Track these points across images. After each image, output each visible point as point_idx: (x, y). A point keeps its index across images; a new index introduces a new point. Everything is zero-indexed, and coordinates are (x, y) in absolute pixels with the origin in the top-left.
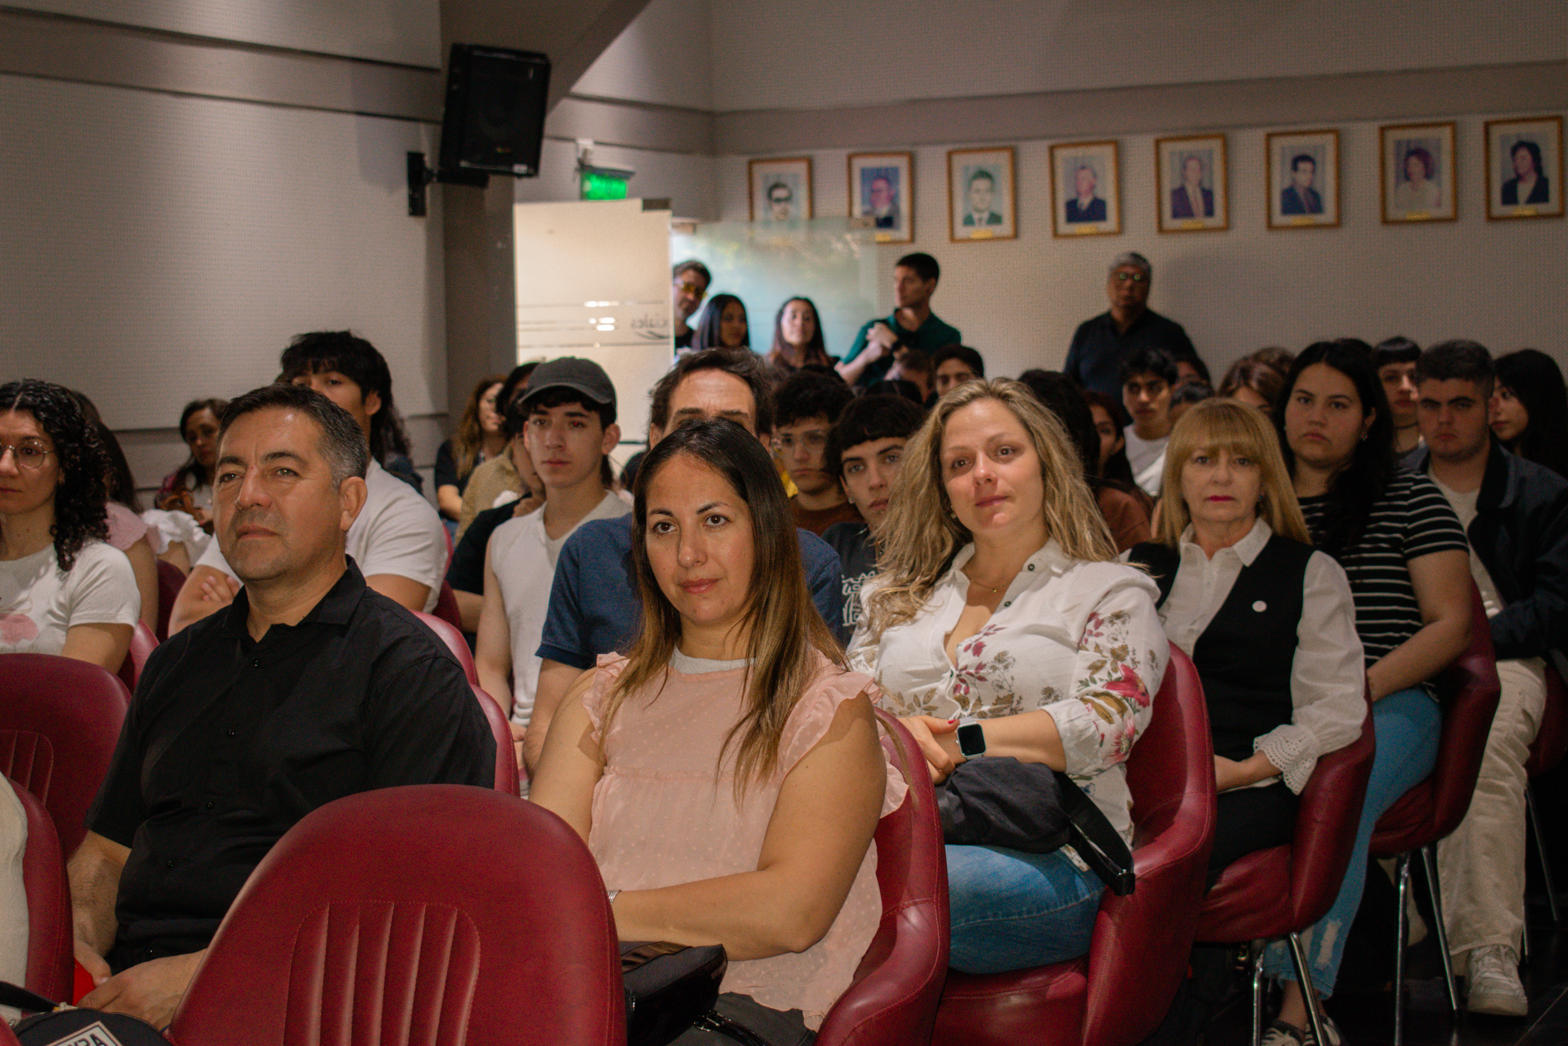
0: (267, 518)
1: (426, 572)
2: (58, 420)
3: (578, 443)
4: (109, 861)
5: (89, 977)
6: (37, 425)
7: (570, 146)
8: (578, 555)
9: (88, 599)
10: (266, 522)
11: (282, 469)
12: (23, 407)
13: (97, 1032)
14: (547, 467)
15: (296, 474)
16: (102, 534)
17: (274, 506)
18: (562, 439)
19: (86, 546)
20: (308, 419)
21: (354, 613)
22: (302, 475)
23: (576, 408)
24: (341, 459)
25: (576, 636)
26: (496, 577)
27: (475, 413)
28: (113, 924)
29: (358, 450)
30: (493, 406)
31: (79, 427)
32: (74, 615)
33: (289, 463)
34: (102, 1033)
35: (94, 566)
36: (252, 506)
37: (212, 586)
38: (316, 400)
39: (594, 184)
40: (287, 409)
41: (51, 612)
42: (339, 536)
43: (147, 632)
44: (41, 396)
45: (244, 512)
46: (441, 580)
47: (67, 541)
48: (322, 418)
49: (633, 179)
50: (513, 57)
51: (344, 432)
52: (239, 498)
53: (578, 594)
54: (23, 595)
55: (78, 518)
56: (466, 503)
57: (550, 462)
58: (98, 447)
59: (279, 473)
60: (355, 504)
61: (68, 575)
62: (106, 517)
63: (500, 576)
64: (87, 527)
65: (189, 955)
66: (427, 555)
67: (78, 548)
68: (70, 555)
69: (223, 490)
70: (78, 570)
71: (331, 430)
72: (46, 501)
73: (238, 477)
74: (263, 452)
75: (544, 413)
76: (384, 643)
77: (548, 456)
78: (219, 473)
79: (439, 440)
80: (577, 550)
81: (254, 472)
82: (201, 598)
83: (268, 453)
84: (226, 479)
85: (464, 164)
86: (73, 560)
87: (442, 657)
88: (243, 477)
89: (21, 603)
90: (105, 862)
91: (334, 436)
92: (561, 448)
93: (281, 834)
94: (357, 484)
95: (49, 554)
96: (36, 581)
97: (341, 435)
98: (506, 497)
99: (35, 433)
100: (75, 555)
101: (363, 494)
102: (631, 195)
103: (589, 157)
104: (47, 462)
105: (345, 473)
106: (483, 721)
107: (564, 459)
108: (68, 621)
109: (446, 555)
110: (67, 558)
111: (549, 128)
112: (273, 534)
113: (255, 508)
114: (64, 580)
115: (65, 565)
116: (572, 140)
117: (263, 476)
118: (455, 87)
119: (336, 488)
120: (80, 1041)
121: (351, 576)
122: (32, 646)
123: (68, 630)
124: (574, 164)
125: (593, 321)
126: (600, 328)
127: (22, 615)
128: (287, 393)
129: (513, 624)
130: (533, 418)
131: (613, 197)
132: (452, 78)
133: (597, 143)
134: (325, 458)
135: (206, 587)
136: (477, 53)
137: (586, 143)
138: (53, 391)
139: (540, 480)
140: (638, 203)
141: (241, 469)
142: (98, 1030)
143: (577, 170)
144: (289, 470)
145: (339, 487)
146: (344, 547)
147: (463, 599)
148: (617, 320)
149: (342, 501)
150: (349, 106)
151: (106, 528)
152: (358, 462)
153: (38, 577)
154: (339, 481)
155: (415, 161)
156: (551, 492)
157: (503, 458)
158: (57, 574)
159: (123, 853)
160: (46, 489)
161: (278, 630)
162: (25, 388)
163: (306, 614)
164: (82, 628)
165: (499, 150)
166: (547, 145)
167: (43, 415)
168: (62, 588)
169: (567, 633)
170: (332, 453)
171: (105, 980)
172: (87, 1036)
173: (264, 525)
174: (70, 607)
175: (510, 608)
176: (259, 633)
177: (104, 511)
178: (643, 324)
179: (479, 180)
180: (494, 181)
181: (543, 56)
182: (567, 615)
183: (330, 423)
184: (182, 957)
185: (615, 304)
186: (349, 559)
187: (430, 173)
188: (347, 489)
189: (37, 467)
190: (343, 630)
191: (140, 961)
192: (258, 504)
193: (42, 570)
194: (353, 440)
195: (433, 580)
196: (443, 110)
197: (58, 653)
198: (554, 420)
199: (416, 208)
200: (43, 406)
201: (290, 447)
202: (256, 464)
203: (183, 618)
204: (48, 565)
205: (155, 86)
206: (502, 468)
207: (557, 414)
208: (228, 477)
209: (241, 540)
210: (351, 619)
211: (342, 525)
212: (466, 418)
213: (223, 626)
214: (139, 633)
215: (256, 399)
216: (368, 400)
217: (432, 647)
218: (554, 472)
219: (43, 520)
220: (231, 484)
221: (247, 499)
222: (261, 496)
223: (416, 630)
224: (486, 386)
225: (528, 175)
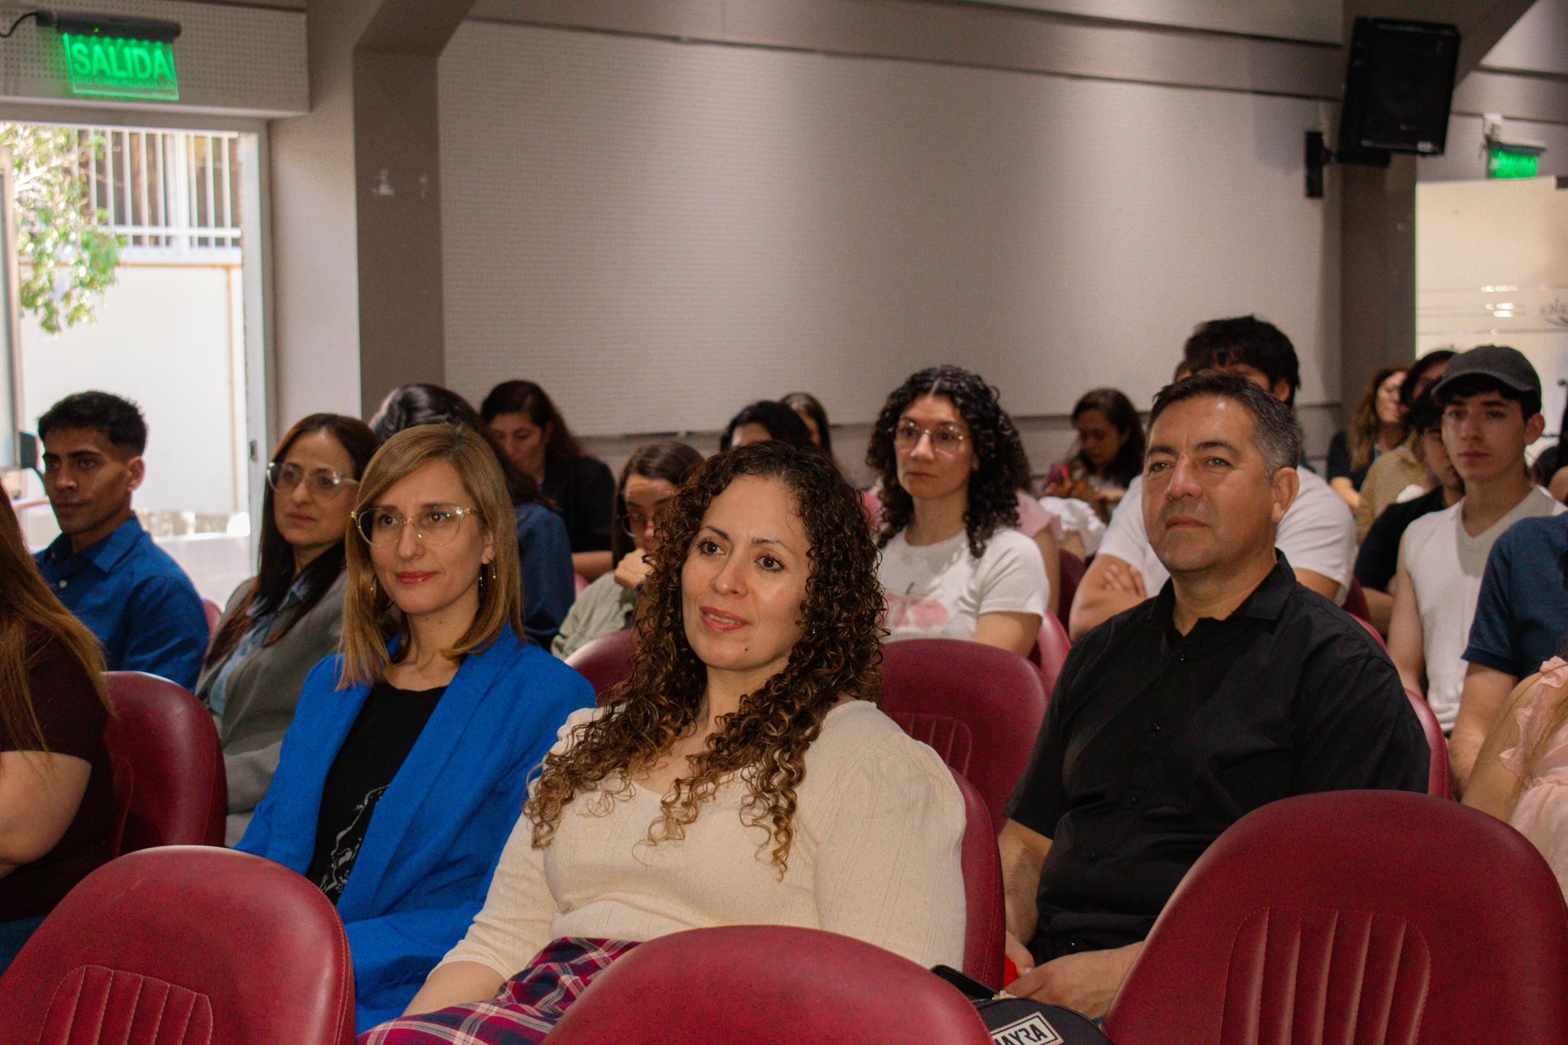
0: (1198, 509)
1: (1336, 567)
2: (973, 406)
3: (1496, 433)
4: (1030, 850)
5: (1013, 966)
6: (954, 411)
7: (1478, 122)
8: (1510, 554)
9: (997, 588)
10: (1199, 512)
11: (1215, 459)
12: (940, 392)
13: (1037, 1022)
14: (1463, 460)
15: (1227, 464)
16: (1013, 521)
17: (1205, 497)
18: (1478, 429)
19: (997, 534)
20: (1241, 408)
21: (1283, 609)
22: (1235, 465)
23: (1494, 396)
24: (1273, 449)
25: (1506, 640)
26: (1409, 575)
27: (1372, 401)
28: (1034, 913)
29: (1290, 440)
30: (1396, 396)
31: (994, 414)
32: (985, 602)
33: (1221, 453)
34: (1043, 1025)
35: (1005, 554)
36: (1183, 496)
37: (1115, 575)
38: (1248, 389)
39: (1501, 162)
40: (1220, 398)
41: (962, 599)
42: (1269, 528)
43: (1052, 619)
44: (958, 382)
45: (1174, 502)
46: (1350, 576)
47: (979, 528)
48: (1256, 407)
49: (1544, 156)
50: (1420, 30)
51: (1277, 422)
52: (1169, 488)
53: (1509, 595)
54: (936, 581)
55: (989, 504)
56: (1364, 497)
57: (1466, 454)
58: (1011, 434)
59: (1211, 463)
60: (1287, 497)
61: (980, 561)
62: (1017, 504)
63: (1413, 575)
64: (998, 514)
65: (1113, 951)
66: (1338, 549)
67: (989, 535)
68: (982, 542)
69: (1154, 479)
70: (989, 557)
71: (1264, 419)
72: (960, 487)
73: (1168, 466)
74: (1194, 442)
75: (1460, 404)
76: (1316, 640)
77: (1464, 448)
78: (1148, 462)
79: (1331, 432)
80: (1509, 549)
81: (1184, 462)
82: (1103, 587)
83: (1200, 442)
84: (1156, 468)
85: (1366, 143)
86: (984, 547)
87: (1376, 657)
88: (1173, 466)
89: (934, 589)
90: (1026, 852)
91: (1267, 425)
92: (1477, 439)
93: (1218, 833)
94: (1289, 475)
95: (961, 541)
96: (948, 568)
97: (1274, 424)
98: (1411, 492)
99: (952, 419)
100: (987, 542)
101: (1295, 486)
102: (1542, 172)
103: (1497, 132)
104: (963, 448)
105: (1277, 463)
106: (1417, 726)
107: (1481, 450)
108: (978, 607)
109: (1356, 550)
110: (979, 545)
111: (1457, 104)
112: (1203, 525)
113: (1186, 498)
114: (975, 567)
115: (977, 553)
116: (1480, 115)
117: (1194, 466)
118: (1357, 63)
119: (1269, 480)
120: (1020, 1031)
121: (1281, 569)
122: (943, 632)
123: (978, 617)
124: (1481, 140)
125: (1489, 307)
126: (1499, 314)
127: (934, 601)
128: (1219, 381)
129: (1427, 623)
130: (1449, 409)
131: (1522, 175)
132: (1355, 53)
133: (1507, 118)
134: (1257, 447)
135: (1109, 576)
136: (1382, 27)
137: (1494, 118)
138: (970, 377)
139: (1456, 474)
140: (1552, 181)
141: (1171, 458)
142: (1037, 1021)
143: (1484, 147)
144: (1221, 460)
145: (1271, 478)
146: (1274, 540)
147: (1371, 596)
148: (1516, 305)
149: (1273, 491)
150: (1246, 85)
151: (1017, 516)
152: (1290, 452)
153: (951, 563)
154: (1271, 472)
155: (1313, 140)
156: (1470, 486)
157: (1404, 450)
158: (969, 561)
159: (1045, 844)
160: (960, 476)
161: (1206, 625)
162: (942, 374)
163: (1234, 608)
164: (995, 617)
165: (1403, 127)
166: (1454, 122)
167: (960, 401)
168: (974, 575)
169: (1496, 636)
170: (1264, 443)
171: (1028, 970)
172: (1026, 1026)
173: (1194, 516)
174: (980, 595)
175: (1425, 607)
176: (1186, 627)
177: (1014, 497)
178: (1553, 309)
179: (1382, 159)
180: (1397, 160)
181: (1452, 28)
182: (1496, 617)
183: (1262, 410)
184: (1105, 952)
185: (1514, 288)
186: (1279, 554)
187: (1329, 153)
188: (1279, 481)
189: (952, 453)
190: (1272, 625)
191: (1062, 955)
192: (1189, 495)
193: (955, 556)
194: (1286, 430)
195: (1342, 575)
196: (1343, 87)
197: (967, 638)
198: (1470, 410)
199: (1313, 189)
200: (959, 392)
201: (1222, 436)
202: (1187, 453)
203: (1088, 606)
204: (961, 551)
205: (1053, 69)
206: (1404, 461)
207: (1472, 405)
208: (1157, 467)
209: (1170, 531)
210: (1280, 616)
211: (1273, 517)
212: (1362, 407)
213: (1148, 618)
214: (1047, 623)
215: (1188, 386)
216: (1276, 389)
217: (1365, 646)
218: (1470, 465)
219: (956, 506)
220: (1161, 473)
221: (1178, 489)
222: (1192, 486)
223: (1349, 628)
224: (1387, 374)
225: (1434, 153)
